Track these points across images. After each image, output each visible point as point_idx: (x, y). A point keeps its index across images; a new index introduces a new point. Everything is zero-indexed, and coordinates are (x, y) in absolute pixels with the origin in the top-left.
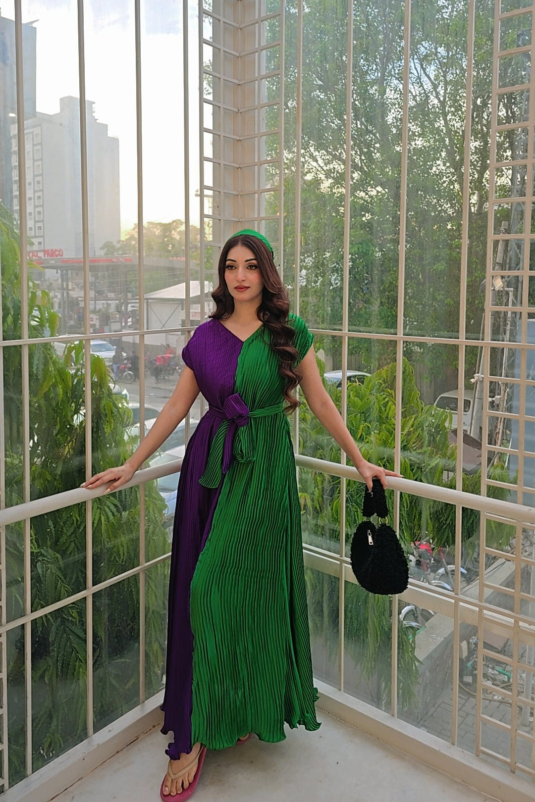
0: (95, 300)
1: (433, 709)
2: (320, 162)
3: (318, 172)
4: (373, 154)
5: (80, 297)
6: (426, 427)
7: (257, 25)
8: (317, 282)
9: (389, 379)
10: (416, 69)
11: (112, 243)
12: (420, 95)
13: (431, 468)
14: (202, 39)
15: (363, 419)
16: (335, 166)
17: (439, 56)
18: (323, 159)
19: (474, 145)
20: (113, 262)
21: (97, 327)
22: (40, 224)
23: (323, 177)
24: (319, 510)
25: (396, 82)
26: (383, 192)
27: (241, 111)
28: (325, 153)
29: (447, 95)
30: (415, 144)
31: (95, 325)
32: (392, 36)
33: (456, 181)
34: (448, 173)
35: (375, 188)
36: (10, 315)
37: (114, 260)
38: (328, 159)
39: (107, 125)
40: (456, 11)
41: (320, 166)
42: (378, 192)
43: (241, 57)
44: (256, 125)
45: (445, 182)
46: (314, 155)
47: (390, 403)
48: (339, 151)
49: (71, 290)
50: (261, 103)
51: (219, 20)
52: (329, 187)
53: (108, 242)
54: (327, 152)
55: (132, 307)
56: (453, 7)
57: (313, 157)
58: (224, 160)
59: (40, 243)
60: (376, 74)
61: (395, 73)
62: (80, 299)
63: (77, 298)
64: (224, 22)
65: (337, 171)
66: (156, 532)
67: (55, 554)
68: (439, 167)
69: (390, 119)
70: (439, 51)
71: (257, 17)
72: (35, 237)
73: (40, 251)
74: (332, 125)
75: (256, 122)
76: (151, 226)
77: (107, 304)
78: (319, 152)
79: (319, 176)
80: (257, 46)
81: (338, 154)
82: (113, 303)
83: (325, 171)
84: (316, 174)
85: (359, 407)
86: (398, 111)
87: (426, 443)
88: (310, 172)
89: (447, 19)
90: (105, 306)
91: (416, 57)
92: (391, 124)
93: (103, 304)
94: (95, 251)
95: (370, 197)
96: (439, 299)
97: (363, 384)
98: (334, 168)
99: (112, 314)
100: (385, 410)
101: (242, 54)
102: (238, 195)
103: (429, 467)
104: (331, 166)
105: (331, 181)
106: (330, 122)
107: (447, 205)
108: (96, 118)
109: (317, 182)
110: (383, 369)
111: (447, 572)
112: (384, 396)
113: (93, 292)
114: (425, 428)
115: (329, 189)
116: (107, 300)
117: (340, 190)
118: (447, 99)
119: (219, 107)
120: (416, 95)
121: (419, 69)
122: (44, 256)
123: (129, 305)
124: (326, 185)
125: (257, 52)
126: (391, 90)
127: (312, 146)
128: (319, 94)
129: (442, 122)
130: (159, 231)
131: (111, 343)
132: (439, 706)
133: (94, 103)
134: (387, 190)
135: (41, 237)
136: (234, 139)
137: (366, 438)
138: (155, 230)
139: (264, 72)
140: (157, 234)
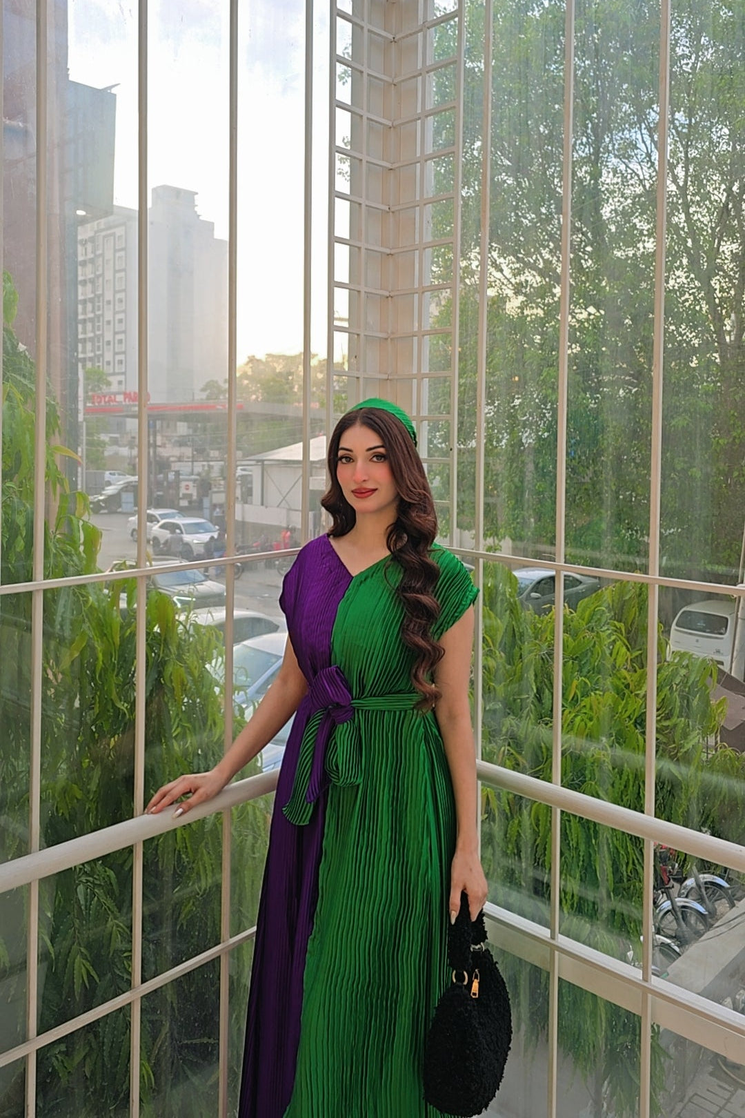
0: (193, 462)
1: (679, 1106)
2: (507, 272)
3: (503, 287)
4: (583, 261)
5: (173, 456)
6: (677, 685)
7: (420, 78)
8: (501, 441)
9: (615, 605)
10: (644, 142)
11: (217, 382)
12: (651, 179)
13: (686, 752)
14: (334, 102)
15: (577, 668)
16: (528, 279)
17: (677, 123)
18: (511, 268)
19: (730, 249)
20: (218, 409)
21: (195, 497)
22: (122, 357)
23: (510, 293)
24: (509, 814)
25: (615, 161)
26: (598, 314)
27: (392, 210)
28: (514, 260)
29: (689, 179)
30: (644, 248)
31: (191, 495)
32: (611, 98)
33: (702, 298)
34: (692, 288)
35: (585, 309)
36: (19, 537)
37: (218, 407)
38: (517, 268)
39: (213, 223)
40: (702, 61)
41: (506, 278)
42: (590, 314)
43: (394, 128)
44: (417, 230)
45: (687, 300)
46: (498, 263)
47: (618, 643)
48: (534, 257)
49: (160, 446)
50: (425, 197)
51: (362, 72)
52: (519, 308)
53: (212, 381)
54: (518, 258)
55: (242, 470)
56: (697, 57)
57: (496, 265)
58: (366, 286)
59: (120, 383)
60: (587, 150)
61: (614, 149)
62: (172, 459)
63: (168, 458)
64: (369, 75)
65: (531, 286)
66: (257, 845)
67: (105, 871)
68: (678, 280)
69: (606, 212)
70: (676, 117)
71: (420, 66)
72: (114, 374)
73: (119, 393)
74: (524, 221)
75: (417, 225)
76: (270, 359)
77: (209, 466)
78: (505, 258)
79: (505, 292)
80: (419, 111)
81: (532, 261)
82: (217, 466)
83: (513, 285)
84: (501, 289)
85: (570, 650)
86: (619, 201)
87: (677, 711)
88: (492, 286)
89: (689, 74)
90: (206, 468)
91: (643, 126)
92: (608, 219)
93: (203, 466)
94: (193, 394)
95: (578, 321)
96: (679, 469)
97: (576, 612)
98: (527, 281)
99: (215, 480)
100: (611, 654)
101: (396, 123)
102: (386, 339)
103: (683, 750)
104: (523, 278)
105: (521, 298)
106: (520, 217)
107: (691, 333)
108: (198, 213)
109: (501, 300)
110: (606, 589)
111: (699, 886)
112: (609, 632)
113: (190, 449)
114: (675, 686)
115: (519, 311)
116: (208, 461)
117: (535, 311)
118: (689, 183)
119: (360, 204)
120: (645, 179)
121: (648, 142)
122: (125, 401)
123: (239, 468)
124: (513, 305)
125: (419, 119)
126: (609, 172)
127: (495, 251)
128: (506, 178)
129: (683, 216)
130: (281, 366)
131: (211, 521)
132: (689, 1101)
133: (197, 193)
134: (602, 312)
135: (122, 373)
136: (382, 253)
137: (582, 701)
138: (275, 365)
139: (429, 150)
140: (278, 371)
